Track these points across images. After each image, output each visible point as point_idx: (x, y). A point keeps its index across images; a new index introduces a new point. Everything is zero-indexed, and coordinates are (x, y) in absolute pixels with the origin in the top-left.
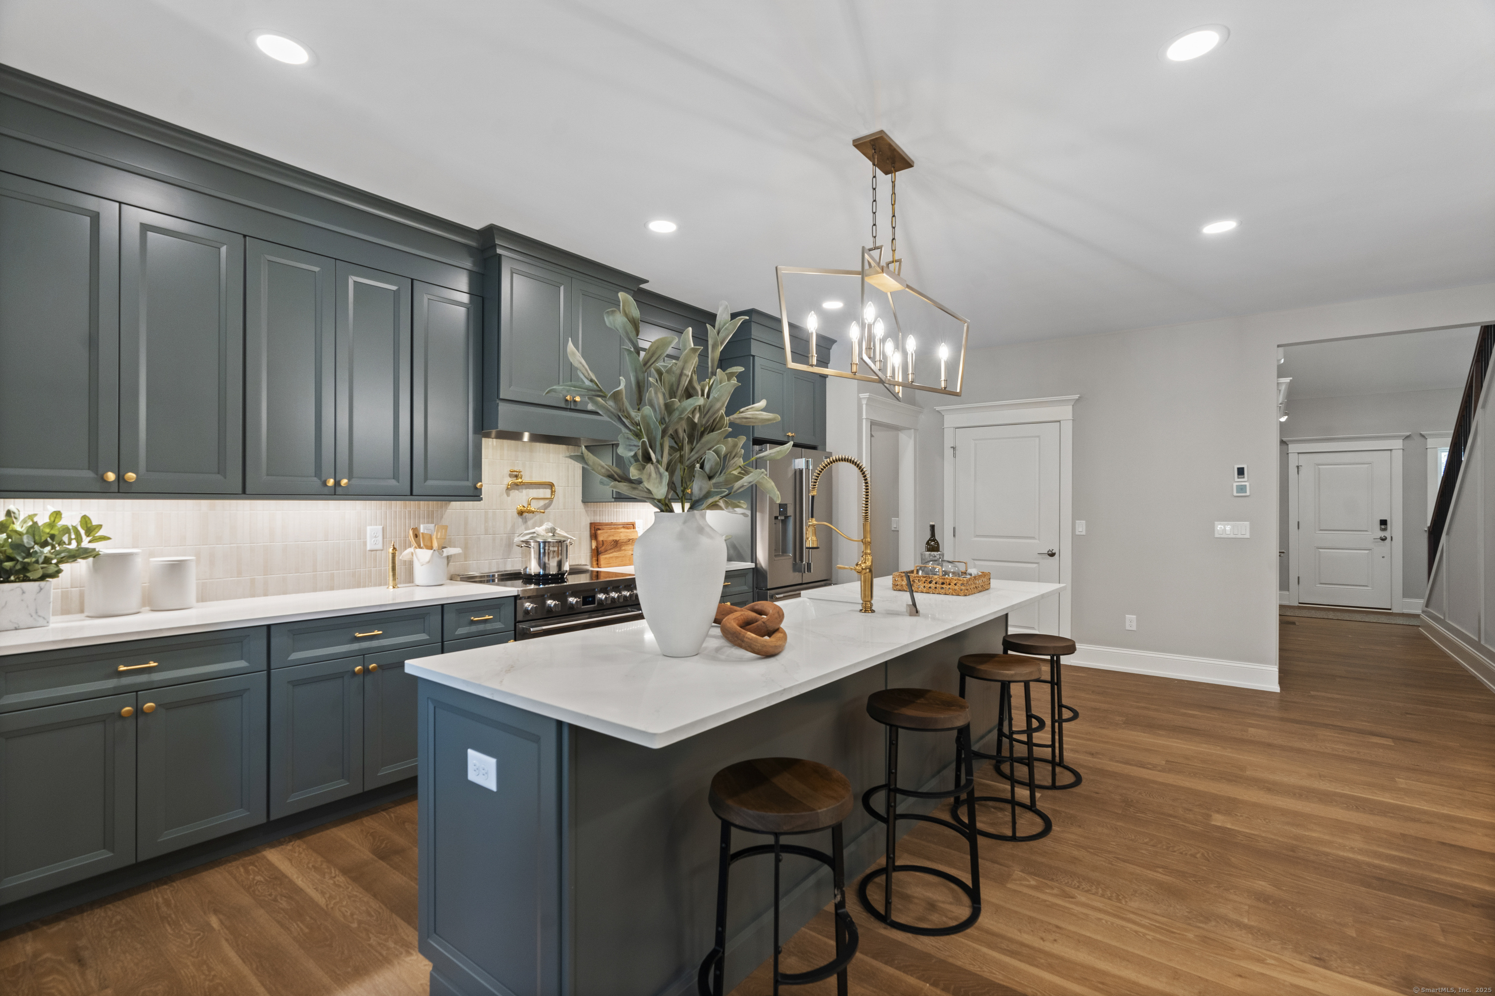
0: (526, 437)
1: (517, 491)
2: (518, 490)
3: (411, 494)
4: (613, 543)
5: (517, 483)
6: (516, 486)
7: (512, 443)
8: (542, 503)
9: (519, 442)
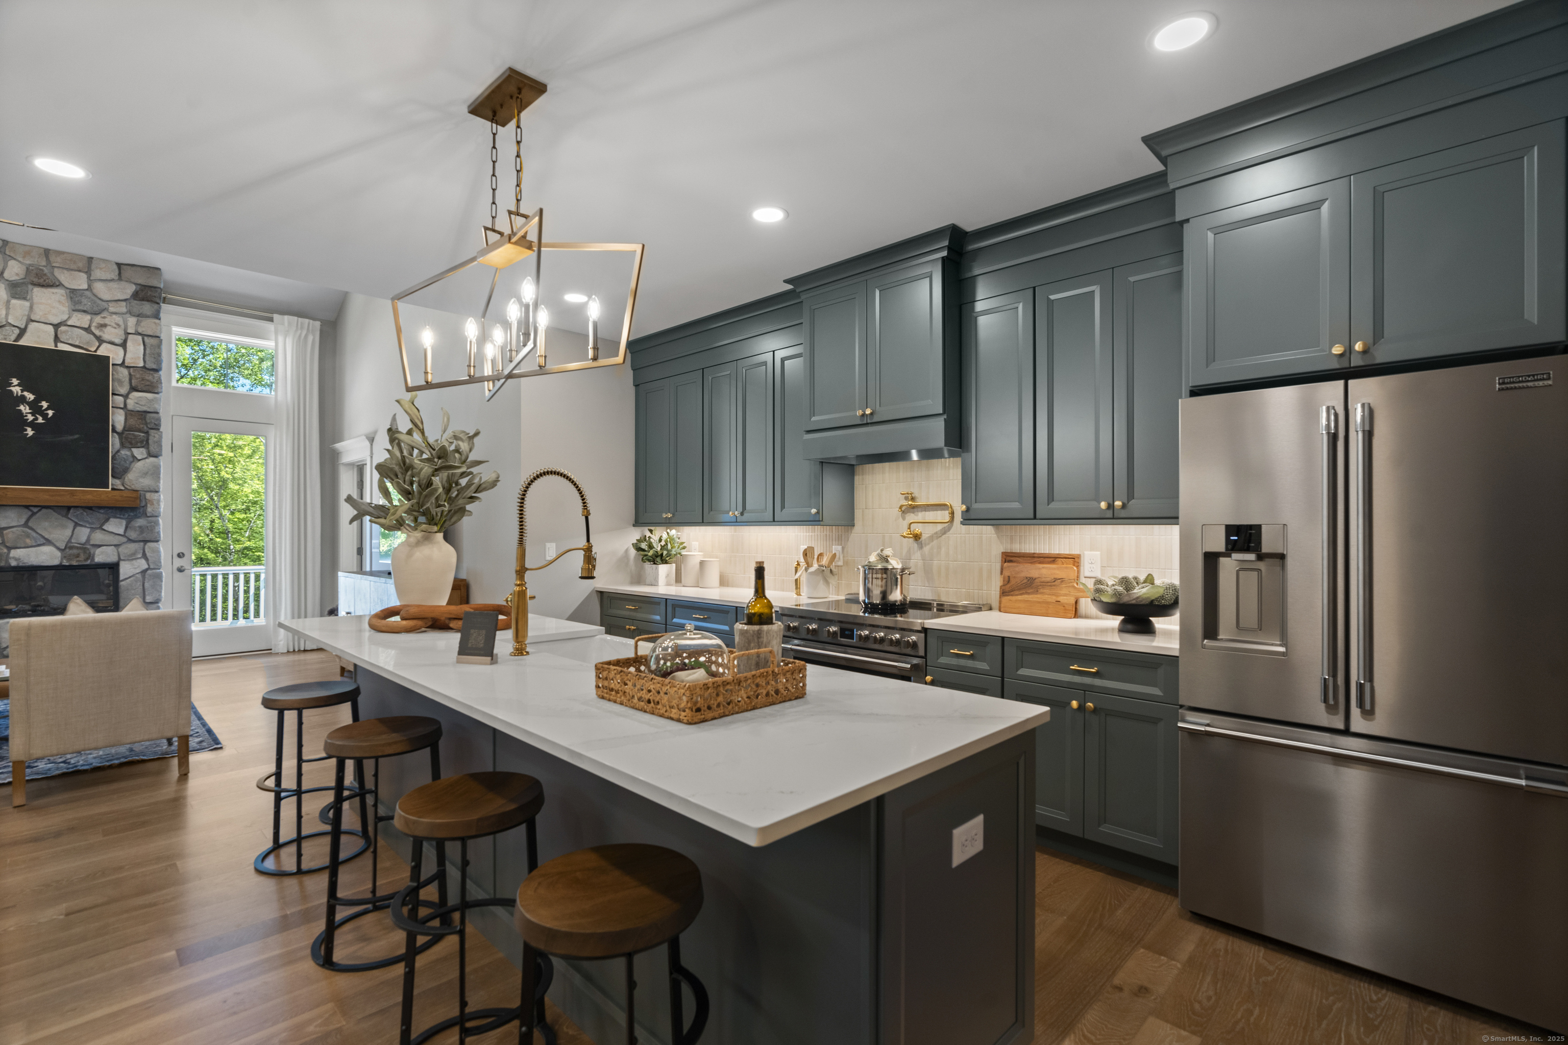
0: (914, 455)
1: (912, 515)
2: (913, 513)
3: (774, 521)
4: (1025, 581)
5: (911, 507)
6: (913, 508)
7: (901, 464)
8: (940, 527)
9: (908, 462)
